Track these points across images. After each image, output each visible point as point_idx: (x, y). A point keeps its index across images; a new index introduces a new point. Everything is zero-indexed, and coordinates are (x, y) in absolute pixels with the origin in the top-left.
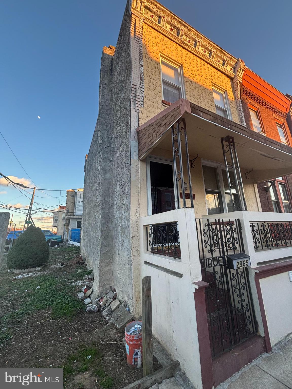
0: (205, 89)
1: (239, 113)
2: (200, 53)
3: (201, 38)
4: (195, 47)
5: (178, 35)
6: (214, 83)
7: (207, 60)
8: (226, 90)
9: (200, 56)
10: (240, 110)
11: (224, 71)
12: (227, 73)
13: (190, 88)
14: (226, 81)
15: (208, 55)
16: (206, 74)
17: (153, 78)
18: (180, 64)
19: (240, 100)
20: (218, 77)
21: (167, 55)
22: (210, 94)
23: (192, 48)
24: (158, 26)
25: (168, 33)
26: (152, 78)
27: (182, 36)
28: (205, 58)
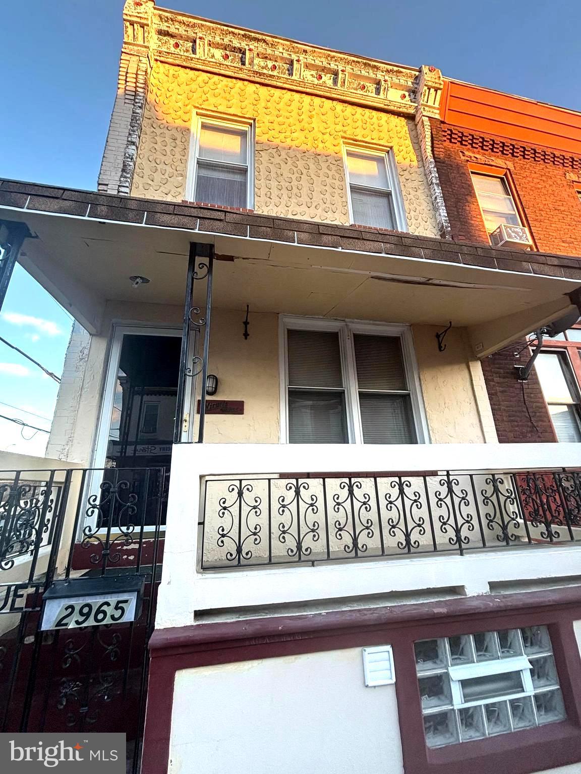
0: (319, 155)
1: (430, 191)
2: (307, 84)
3: (305, 51)
4: (291, 74)
5: (243, 64)
6: (352, 137)
7: (328, 95)
8: (390, 145)
9: (308, 90)
10: (432, 183)
11: (382, 106)
12: (392, 108)
13: (270, 161)
14: (392, 125)
15: (330, 83)
16: (327, 124)
17: (164, 162)
18: (250, 118)
19: (432, 160)
20: (365, 122)
21: (215, 109)
22: (335, 162)
23: (283, 78)
24: (192, 60)
25: (218, 66)
26: (162, 163)
27: (251, 63)
28: (322, 91)
